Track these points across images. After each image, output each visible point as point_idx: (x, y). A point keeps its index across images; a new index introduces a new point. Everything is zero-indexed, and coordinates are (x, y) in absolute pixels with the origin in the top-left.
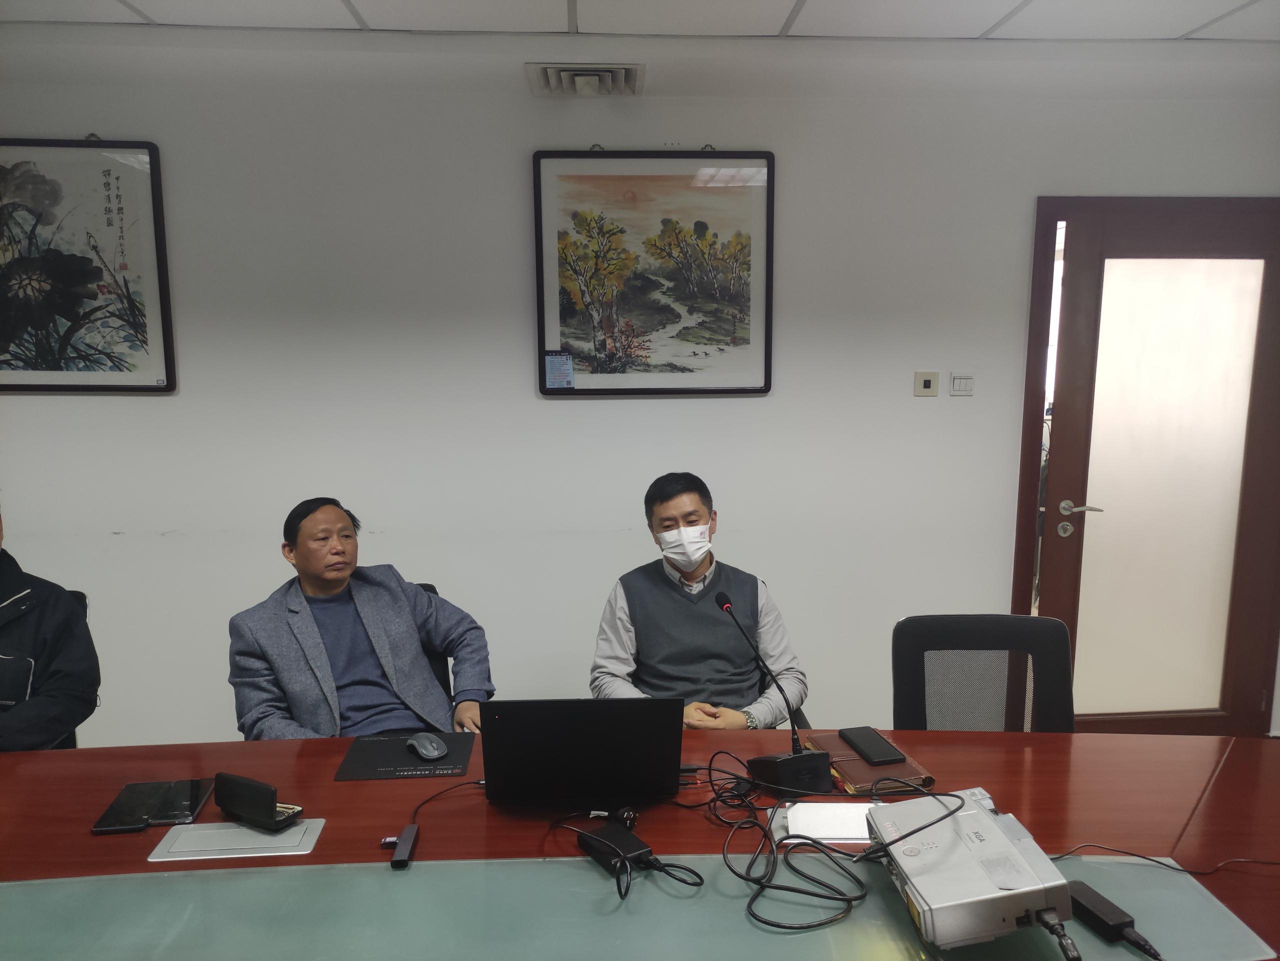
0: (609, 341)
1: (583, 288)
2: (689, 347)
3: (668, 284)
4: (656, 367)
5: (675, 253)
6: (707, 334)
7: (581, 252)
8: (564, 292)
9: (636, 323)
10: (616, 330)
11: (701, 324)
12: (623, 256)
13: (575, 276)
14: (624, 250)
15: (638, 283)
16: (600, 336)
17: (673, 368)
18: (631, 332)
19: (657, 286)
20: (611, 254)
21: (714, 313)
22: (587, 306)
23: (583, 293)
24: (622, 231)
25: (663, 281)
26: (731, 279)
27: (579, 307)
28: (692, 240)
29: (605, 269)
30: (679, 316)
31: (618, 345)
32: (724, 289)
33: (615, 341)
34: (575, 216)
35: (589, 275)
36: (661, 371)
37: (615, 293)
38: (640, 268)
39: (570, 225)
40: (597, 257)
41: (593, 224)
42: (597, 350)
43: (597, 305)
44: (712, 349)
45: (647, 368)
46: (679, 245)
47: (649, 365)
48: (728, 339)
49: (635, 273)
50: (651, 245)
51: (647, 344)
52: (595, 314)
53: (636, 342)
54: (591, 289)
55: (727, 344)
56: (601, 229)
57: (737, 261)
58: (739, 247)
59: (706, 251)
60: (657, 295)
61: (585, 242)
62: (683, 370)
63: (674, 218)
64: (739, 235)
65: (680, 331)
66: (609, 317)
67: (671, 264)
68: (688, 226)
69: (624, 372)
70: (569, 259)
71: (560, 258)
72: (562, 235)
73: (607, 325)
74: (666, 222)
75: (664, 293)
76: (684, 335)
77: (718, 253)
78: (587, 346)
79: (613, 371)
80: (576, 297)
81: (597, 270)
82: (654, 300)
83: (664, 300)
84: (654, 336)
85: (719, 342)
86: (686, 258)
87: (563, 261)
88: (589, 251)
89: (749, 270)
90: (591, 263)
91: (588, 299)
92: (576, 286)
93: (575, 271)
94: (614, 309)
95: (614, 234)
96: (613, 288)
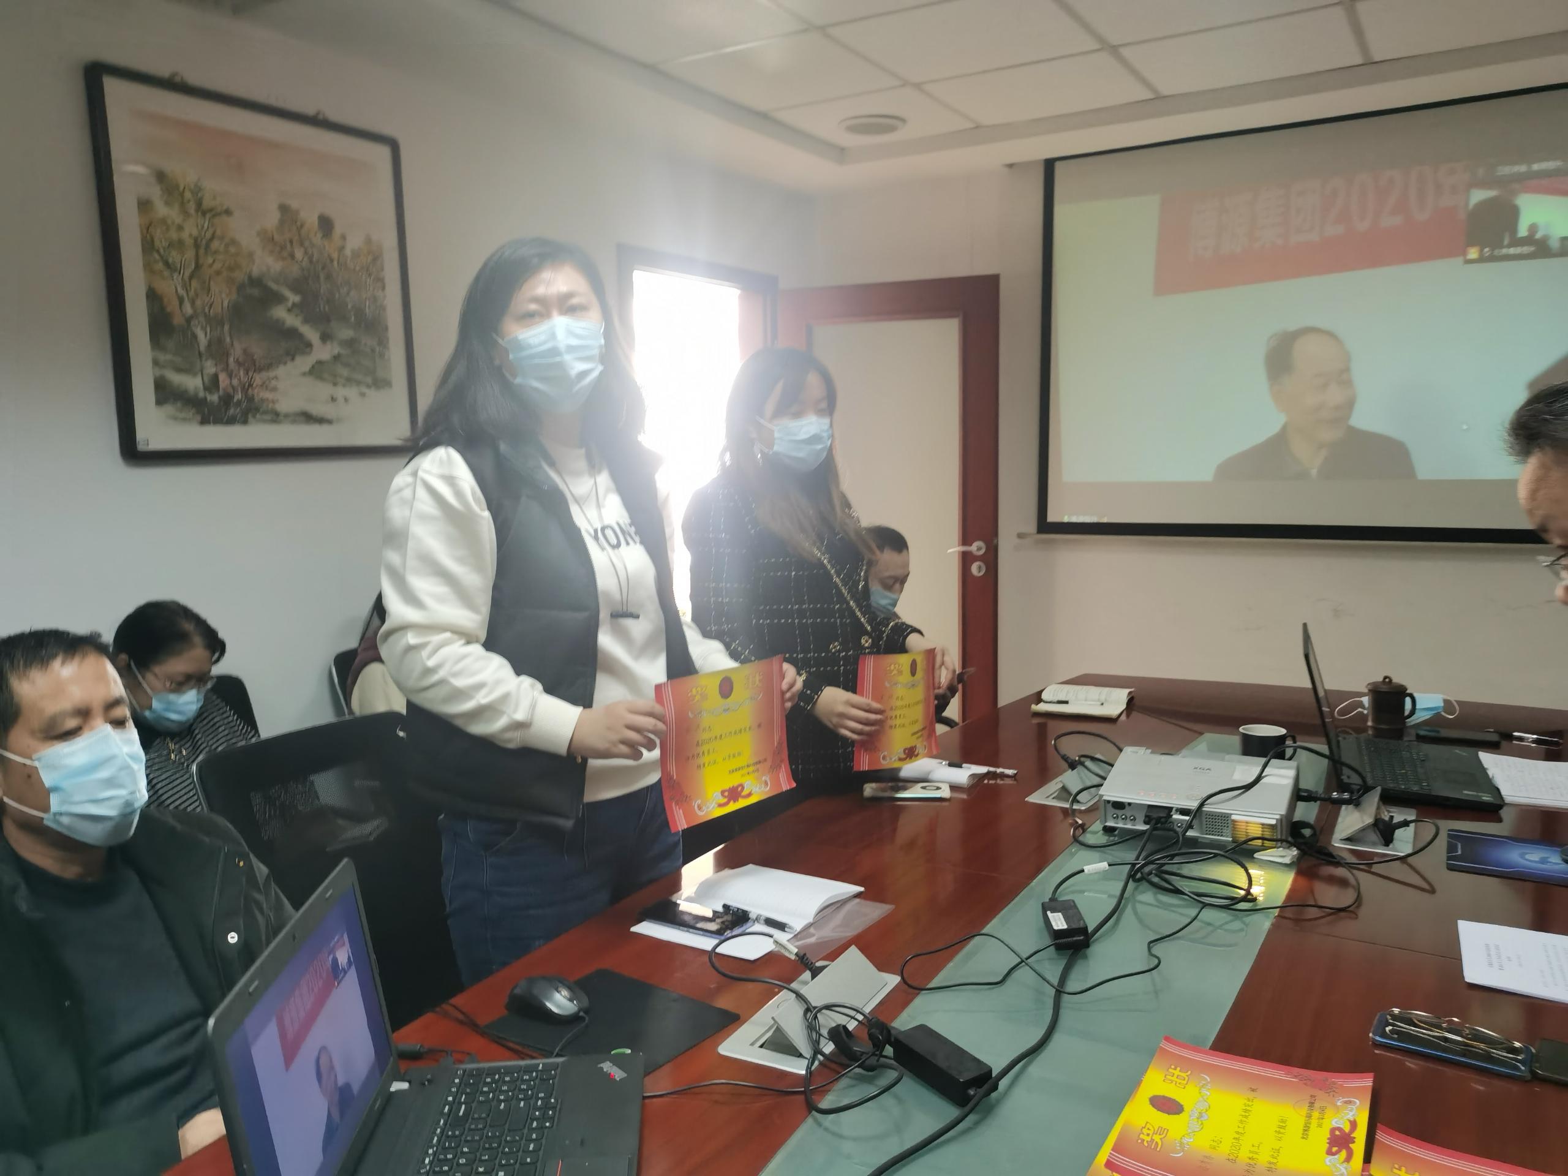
0: (222, 377)
1: (181, 291)
2: (324, 390)
3: (293, 298)
4: (286, 416)
5: (299, 254)
6: (345, 372)
7: (174, 235)
8: (153, 296)
9: (258, 351)
10: (231, 360)
11: (336, 358)
12: (232, 250)
13: (166, 273)
14: (233, 242)
15: (256, 292)
16: (210, 368)
17: (308, 418)
18: (251, 365)
19: (279, 299)
20: (215, 245)
21: (350, 343)
22: (189, 320)
23: (181, 301)
24: (228, 212)
25: (287, 293)
26: (366, 298)
27: (178, 320)
28: (317, 239)
29: (211, 266)
30: (309, 345)
31: (235, 382)
32: (359, 312)
33: (230, 376)
34: (161, 176)
35: (187, 273)
36: (294, 422)
37: (226, 304)
38: (256, 272)
39: (155, 193)
40: (197, 245)
41: (188, 195)
42: (206, 388)
43: (202, 319)
44: (352, 392)
45: (276, 417)
46: (302, 244)
47: (277, 414)
48: (369, 380)
49: (250, 277)
50: (267, 239)
51: (274, 383)
52: (201, 335)
53: (258, 379)
54: (192, 293)
55: (368, 386)
56: (199, 204)
57: (370, 275)
58: (370, 258)
59: (335, 255)
60: (279, 313)
61: (178, 220)
62: (321, 421)
63: (294, 204)
64: (368, 240)
65: (313, 367)
66: (220, 341)
67: (295, 271)
68: (310, 219)
69: (245, 422)
70: (157, 243)
71: (144, 240)
72: (144, 205)
73: (218, 351)
74: (284, 209)
75: (289, 310)
76: (317, 371)
77: (348, 262)
78: (193, 383)
79: (231, 421)
80: (172, 306)
81: (198, 266)
82: (278, 321)
83: (292, 321)
84: (281, 371)
85: (359, 383)
86: (311, 261)
87: (148, 246)
88: (185, 235)
89: (383, 288)
90: (190, 254)
91: (188, 309)
92: (170, 287)
93: (167, 264)
94: (226, 328)
95: (219, 214)
96: (222, 297)
